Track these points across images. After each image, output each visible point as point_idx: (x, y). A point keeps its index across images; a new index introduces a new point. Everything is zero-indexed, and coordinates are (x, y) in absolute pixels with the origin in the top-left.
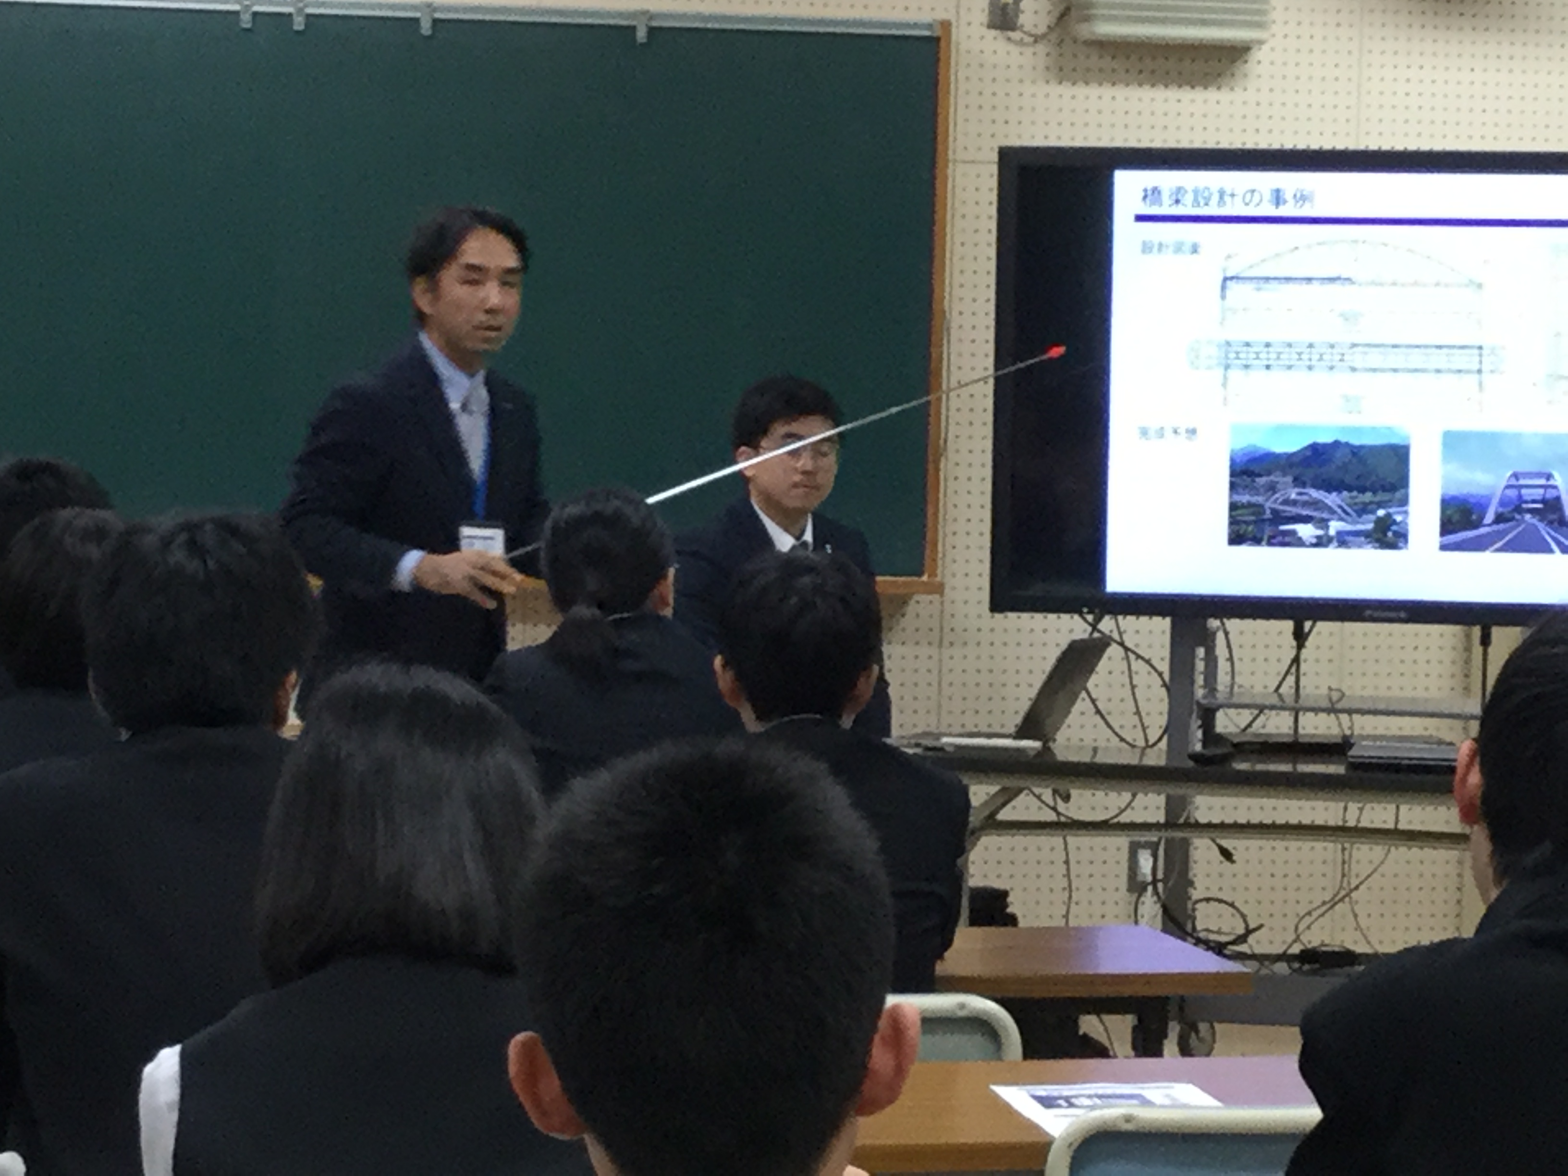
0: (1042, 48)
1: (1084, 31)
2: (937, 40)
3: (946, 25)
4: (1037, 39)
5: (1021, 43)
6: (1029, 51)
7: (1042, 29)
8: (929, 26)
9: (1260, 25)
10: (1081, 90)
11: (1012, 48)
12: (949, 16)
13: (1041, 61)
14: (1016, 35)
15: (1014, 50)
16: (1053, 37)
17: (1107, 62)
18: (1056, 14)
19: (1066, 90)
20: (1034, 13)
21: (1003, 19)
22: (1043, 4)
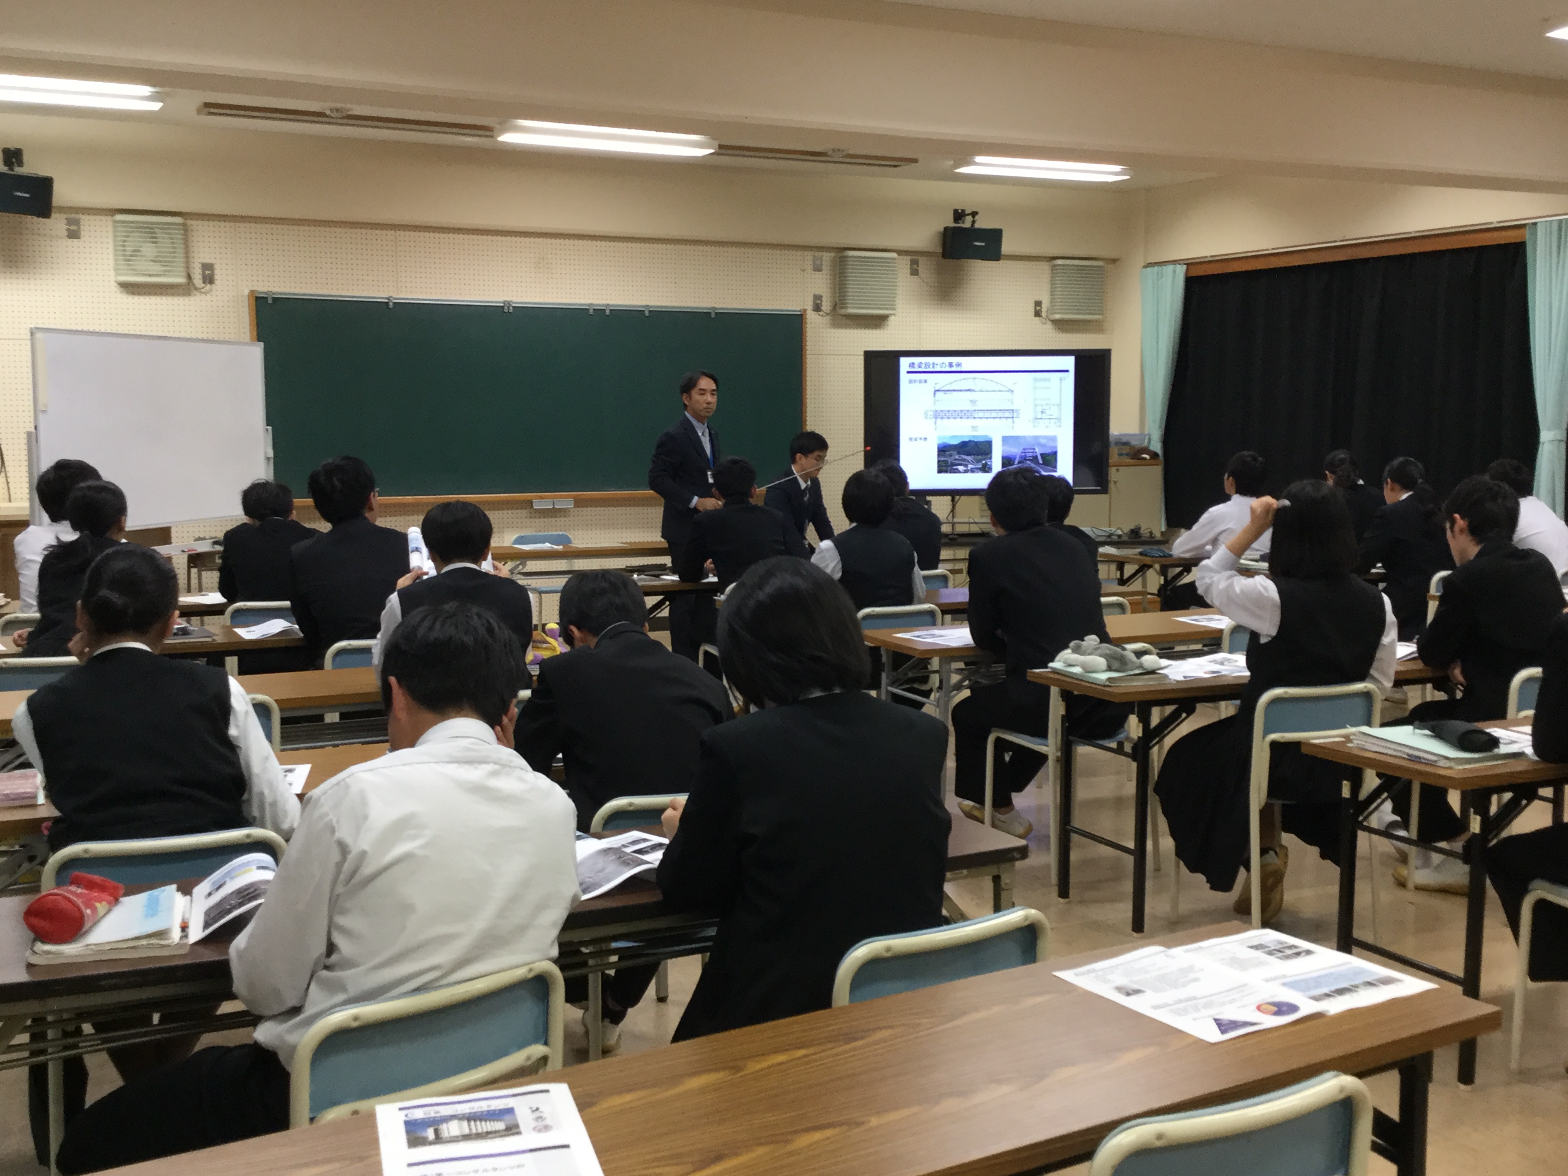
0: (828, 317)
1: (843, 312)
2: (802, 315)
3: (803, 311)
4: (827, 314)
5: (822, 316)
6: (825, 318)
7: (829, 311)
8: (800, 311)
9: (894, 309)
11: (820, 317)
12: (803, 308)
13: (830, 321)
14: (821, 313)
16: (833, 314)
18: (833, 306)
20: (826, 306)
21: (817, 308)
22: (829, 304)
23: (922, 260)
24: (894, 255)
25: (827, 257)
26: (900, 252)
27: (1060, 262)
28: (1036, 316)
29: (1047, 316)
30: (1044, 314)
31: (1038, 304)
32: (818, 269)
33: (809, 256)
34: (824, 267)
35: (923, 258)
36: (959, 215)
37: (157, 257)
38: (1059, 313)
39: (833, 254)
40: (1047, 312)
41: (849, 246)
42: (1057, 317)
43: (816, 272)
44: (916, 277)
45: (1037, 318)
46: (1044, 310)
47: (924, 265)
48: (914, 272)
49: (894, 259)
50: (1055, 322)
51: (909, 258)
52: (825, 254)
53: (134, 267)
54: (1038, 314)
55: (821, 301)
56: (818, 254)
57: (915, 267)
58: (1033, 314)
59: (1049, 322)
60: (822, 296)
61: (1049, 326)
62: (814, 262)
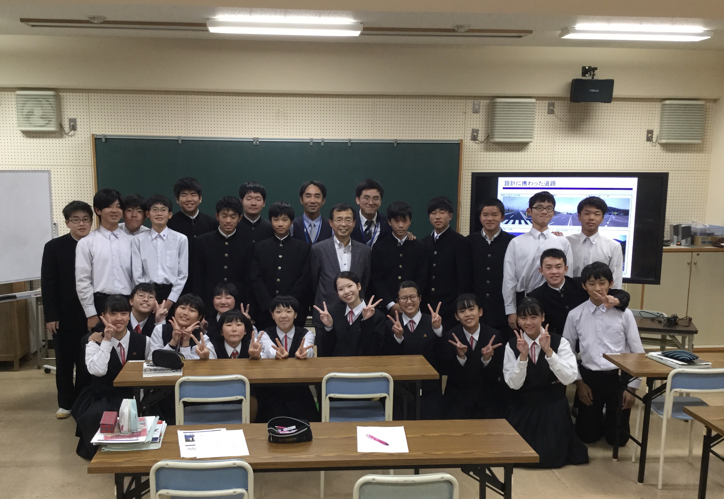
0: (482, 144)
1: (492, 140)
2: (460, 143)
3: (462, 140)
4: (482, 142)
5: (478, 143)
6: (480, 145)
7: (483, 140)
8: (458, 141)
9: (532, 138)
10: (491, 153)
11: (476, 144)
12: (462, 138)
13: (483, 147)
14: (477, 142)
15: (477, 145)
16: (485, 142)
17: (497, 147)
18: (486, 137)
19: (488, 153)
20: (481, 137)
21: (474, 138)
22: (483, 135)
23: (557, 103)
24: (533, 100)
25: (484, 103)
26: (538, 98)
27: (668, 102)
28: (647, 141)
29: (657, 141)
30: (654, 139)
31: (650, 132)
32: (476, 111)
33: (470, 103)
34: (481, 110)
35: (558, 102)
36: (585, 71)
37: (43, 115)
38: (665, 139)
39: (488, 101)
40: (657, 138)
41: (498, 95)
42: (664, 141)
43: (475, 114)
44: (552, 115)
45: (649, 142)
46: (655, 136)
47: (559, 107)
48: (551, 112)
49: (533, 103)
50: (662, 145)
51: (547, 102)
52: (482, 101)
53: (31, 122)
54: (649, 139)
55: (478, 133)
56: (476, 102)
57: (551, 108)
58: (645, 139)
59: (658, 145)
60: (478, 130)
61: (658, 147)
62: (474, 107)
